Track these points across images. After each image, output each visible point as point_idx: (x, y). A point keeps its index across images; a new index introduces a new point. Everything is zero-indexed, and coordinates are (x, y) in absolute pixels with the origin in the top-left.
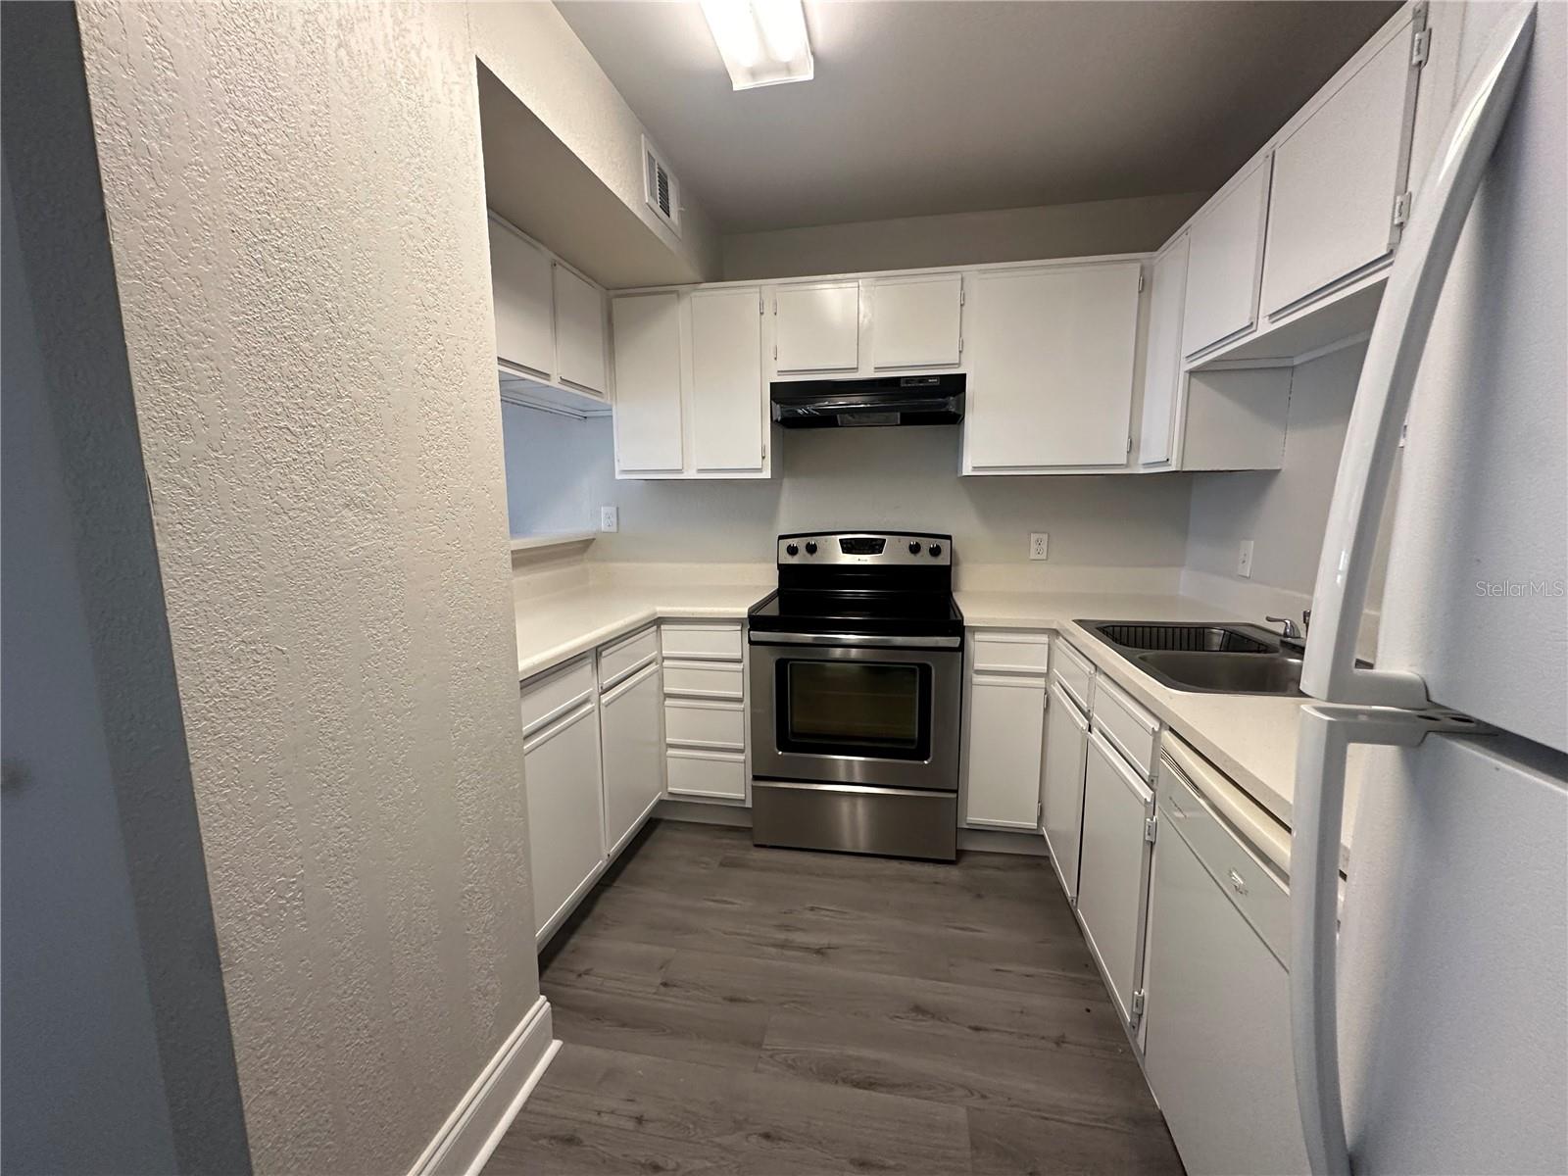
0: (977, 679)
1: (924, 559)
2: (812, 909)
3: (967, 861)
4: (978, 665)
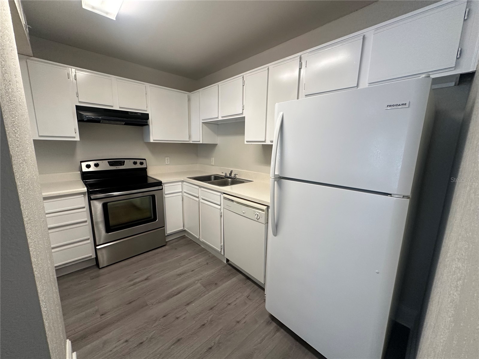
0: (166, 196)
1: (138, 166)
2: (135, 273)
3: (168, 243)
4: (166, 193)
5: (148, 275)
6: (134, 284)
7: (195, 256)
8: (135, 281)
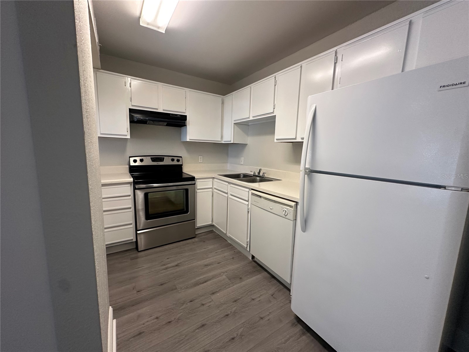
0: (198, 191)
1: (175, 163)
2: (168, 259)
3: (198, 236)
4: (198, 188)
5: (179, 262)
6: (166, 268)
7: (222, 250)
8: (167, 266)
